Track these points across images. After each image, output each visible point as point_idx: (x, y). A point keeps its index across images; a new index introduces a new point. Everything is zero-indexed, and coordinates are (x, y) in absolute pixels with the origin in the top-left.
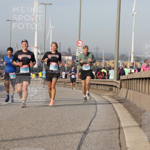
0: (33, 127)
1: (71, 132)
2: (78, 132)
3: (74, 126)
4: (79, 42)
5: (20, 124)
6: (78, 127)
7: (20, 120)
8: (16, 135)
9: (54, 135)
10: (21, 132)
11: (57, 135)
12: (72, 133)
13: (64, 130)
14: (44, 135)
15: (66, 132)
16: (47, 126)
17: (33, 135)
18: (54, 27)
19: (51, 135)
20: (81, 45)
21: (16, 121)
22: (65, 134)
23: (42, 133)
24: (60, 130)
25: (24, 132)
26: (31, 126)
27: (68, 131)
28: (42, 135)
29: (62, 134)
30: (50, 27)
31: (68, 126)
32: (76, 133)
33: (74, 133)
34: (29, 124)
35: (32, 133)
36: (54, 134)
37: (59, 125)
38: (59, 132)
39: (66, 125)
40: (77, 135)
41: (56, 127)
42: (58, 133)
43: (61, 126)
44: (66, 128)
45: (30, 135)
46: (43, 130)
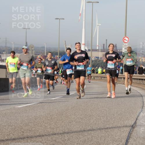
0: (82, 121)
1: (118, 126)
2: (126, 126)
3: (122, 120)
4: (125, 38)
5: (70, 118)
6: (125, 121)
7: (69, 115)
8: (66, 128)
9: (102, 129)
10: (71, 126)
11: (105, 129)
12: (120, 127)
13: (112, 124)
14: (92, 128)
15: (114, 126)
16: (96, 120)
17: (82, 129)
18: (100, 25)
19: (100, 129)
20: (127, 41)
21: (65, 115)
22: (113, 128)
23: (91, 126)
24: (108, 124)
25: (73, 126)
26: (80, 120)
27: (116, 125)
28: (91, 129)
29: (110, 128)
30: (97, 24)
31: (116, 120)
32: (123, 127)
33: (121, 127)
34: (78, 117)
35: (81, 127)
36: (102, 127)
37: (107, 119)
38: (108, 126)
39: (114, 119)
40: (125, 129)
41: (104, 121)
42: (106, 127)
43: (109, 120)
44: (114, 122)
45: (79, 129)
46: (91, 124)
